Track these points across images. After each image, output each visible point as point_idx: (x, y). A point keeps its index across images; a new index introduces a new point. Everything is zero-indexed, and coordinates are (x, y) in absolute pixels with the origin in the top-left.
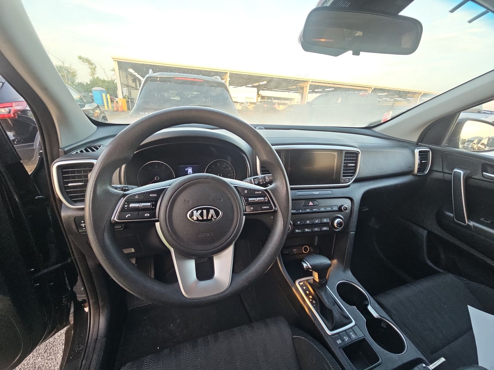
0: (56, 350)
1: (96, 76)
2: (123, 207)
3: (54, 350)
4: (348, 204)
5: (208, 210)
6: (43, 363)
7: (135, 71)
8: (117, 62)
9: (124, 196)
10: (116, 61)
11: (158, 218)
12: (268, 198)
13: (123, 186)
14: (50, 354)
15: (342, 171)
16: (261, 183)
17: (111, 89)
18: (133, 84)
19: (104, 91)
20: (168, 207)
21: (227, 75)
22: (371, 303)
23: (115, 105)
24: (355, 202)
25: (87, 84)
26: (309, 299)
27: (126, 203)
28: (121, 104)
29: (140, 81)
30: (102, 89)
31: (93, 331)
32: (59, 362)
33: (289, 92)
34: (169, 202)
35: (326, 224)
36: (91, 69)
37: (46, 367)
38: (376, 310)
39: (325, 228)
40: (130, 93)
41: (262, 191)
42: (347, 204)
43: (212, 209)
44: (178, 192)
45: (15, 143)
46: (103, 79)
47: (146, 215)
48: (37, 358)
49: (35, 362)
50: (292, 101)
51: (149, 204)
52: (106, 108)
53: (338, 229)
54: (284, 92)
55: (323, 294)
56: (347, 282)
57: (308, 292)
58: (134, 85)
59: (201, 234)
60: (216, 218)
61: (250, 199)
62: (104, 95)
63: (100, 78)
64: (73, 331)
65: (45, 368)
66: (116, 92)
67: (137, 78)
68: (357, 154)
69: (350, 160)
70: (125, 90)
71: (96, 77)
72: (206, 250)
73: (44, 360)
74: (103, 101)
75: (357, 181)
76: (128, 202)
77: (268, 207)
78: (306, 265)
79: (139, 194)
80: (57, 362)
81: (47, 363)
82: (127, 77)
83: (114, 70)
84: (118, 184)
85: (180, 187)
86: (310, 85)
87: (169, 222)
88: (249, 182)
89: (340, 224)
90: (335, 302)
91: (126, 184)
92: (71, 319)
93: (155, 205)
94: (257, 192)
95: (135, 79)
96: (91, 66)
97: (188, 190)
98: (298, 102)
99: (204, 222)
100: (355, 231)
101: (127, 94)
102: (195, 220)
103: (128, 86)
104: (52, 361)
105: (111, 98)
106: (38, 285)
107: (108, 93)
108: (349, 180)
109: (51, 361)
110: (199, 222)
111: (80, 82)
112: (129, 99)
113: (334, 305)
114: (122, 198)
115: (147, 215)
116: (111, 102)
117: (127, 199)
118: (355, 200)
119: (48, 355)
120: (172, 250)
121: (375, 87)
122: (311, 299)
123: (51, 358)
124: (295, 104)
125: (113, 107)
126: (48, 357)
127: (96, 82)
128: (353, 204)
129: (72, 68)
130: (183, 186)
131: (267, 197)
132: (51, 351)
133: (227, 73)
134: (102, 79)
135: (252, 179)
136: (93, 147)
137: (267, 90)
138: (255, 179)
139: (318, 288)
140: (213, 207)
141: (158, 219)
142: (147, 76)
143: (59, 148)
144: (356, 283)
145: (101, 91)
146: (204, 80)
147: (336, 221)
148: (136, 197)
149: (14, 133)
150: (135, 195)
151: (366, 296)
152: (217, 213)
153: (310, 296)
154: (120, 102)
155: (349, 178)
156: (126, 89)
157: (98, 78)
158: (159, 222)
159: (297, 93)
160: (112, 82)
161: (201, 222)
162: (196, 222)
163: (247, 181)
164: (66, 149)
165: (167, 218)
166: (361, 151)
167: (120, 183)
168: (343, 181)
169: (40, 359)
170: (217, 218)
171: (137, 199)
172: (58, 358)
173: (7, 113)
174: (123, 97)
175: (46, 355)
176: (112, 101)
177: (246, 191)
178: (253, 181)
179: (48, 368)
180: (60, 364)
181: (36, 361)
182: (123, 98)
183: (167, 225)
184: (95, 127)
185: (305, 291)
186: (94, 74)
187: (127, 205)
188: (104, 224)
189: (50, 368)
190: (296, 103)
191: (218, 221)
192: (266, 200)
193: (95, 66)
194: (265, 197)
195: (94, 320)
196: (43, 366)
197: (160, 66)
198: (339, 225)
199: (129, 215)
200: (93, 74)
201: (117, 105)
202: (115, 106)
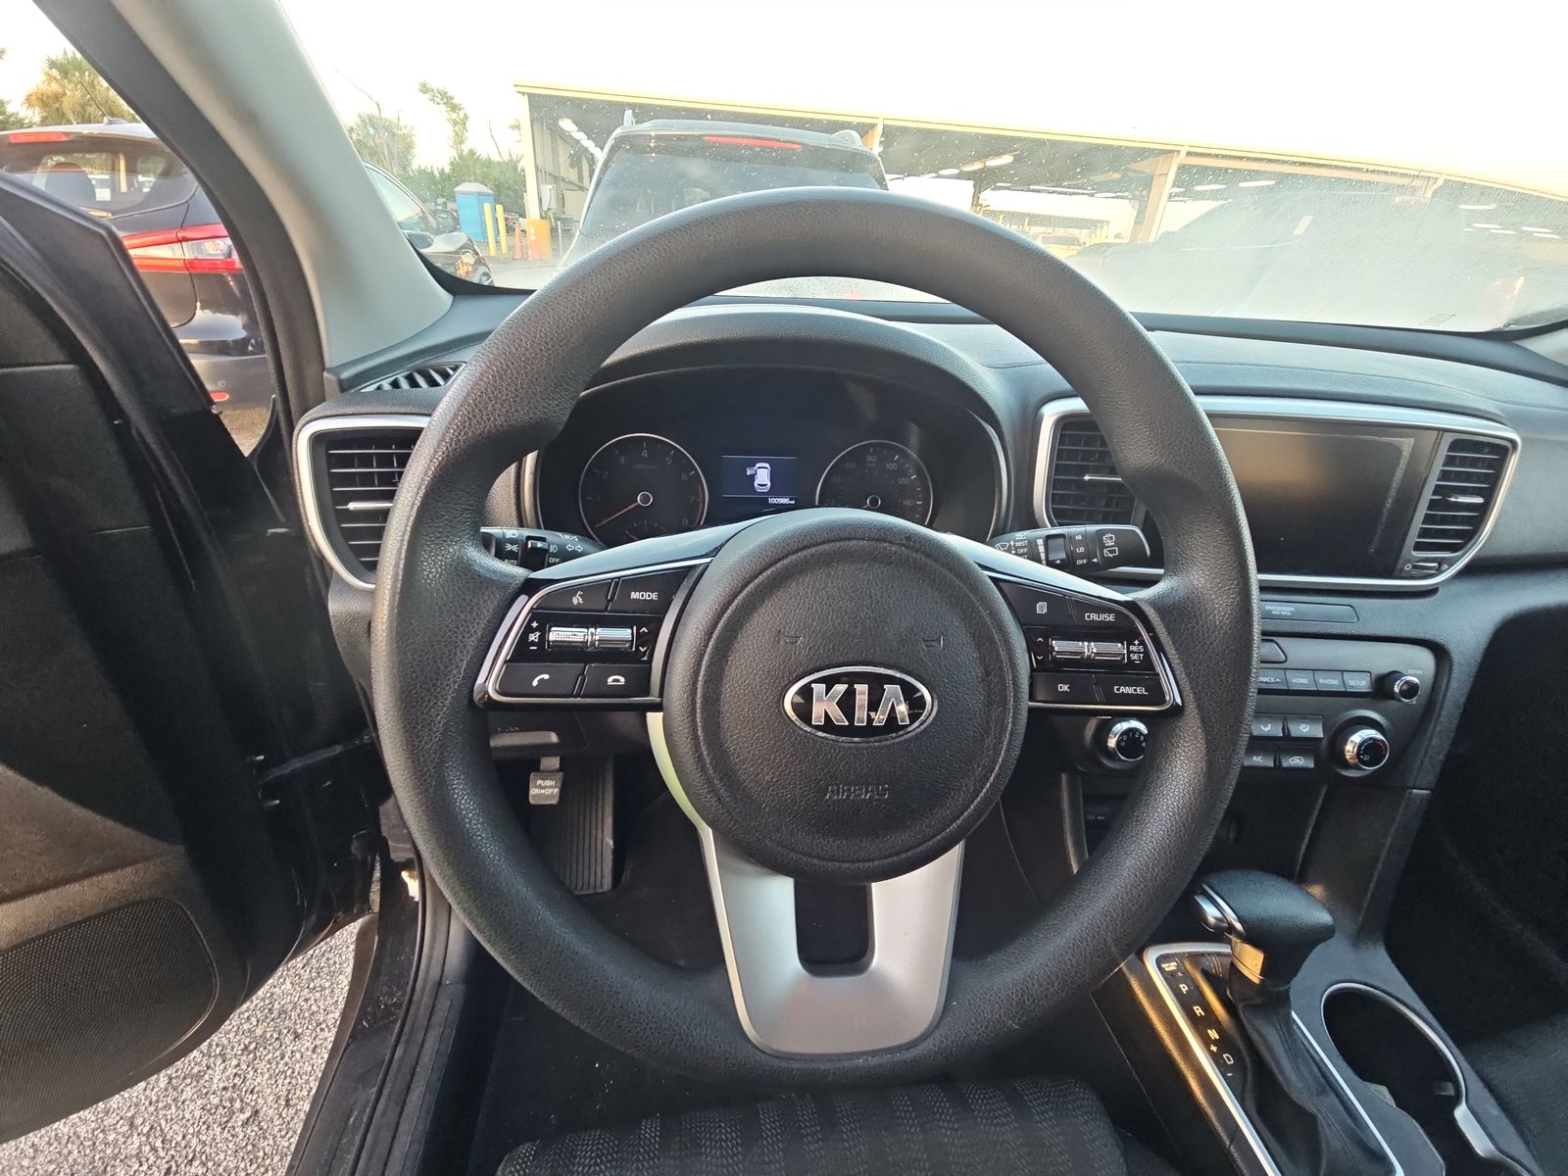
0: (335, 963)
1: (466, 148)
2: (523, 642)
3: (331, 962)
4: (1420, 672)
5: (877, 683)
6: (296, 999)
7: (581, 129)
8: (526, 96)
9: (530, 587)
10: (523, 94)
11: (661, 695)
12: (1145, 647)
13: (526, 532)
14: (319, 973)
15: (1417, 523)
16: (1080, 562)
17: (507, 191)
18: (571, 170)
19: (487, 195)
20: (706, 658)
21: (873, 135)
22: (1471, 1095)
23: (517, 239)
24: (1456, 668)
25: (442, 172)
26: (1206, 1041)
27: (535, 624)
28: (533, 238)
29: (592, 161)
30: (483, 189)
31: (430, 958)
32: (341, 999)
33: (1092, 195)
34: (710, 635)
35: (1303, 745)
36: (455, 123)
37: (301, 1010)
38: (1490, 1130)
39: (1297, 761)
40: (561, 201)
41: (1118, 613)
42: (1417, 666)
43: (892, 680)
44: (751, 595)
45: (250, 348)
46: (486, 157)
47: (610, 680)
48: (282, 980)
49: (272, 994)
50: (1099, 232)
51: (625, 634)
52: (493, 252)
53: (1361, 769)
54: (1071, 194)
55: (1273, 1036)
56: (1368, 992)
57: (1198, 1011)
58: (573, 175)
59: (838, 790)
60: (907, 726)
61: (1057, 645)
62: (487, 207)
63: (478, 154)
64: (377, 938)
65: (299, 1015)
66: (523, 198)
67: (586, 150)
68: (1500, 452)
69: (1468, 477)
70: (548, 189)
71: (465, 153)
72: (852, 861)
73: (299, 989)
74: (483, 223)
75: (1479, 569)
76: (543, 618)
77: (1141, 691)
78: (1218, 914)
79: (588, 589)
80: (335, 998)
81: (306, 1000)
82: (555, 150)
83: (517, 127)
84: (510, 526)
85: (761, 573)
86: (1182, 168)
87: (705, 721)
88: (1022, 551)
89: (1369, 749)
90: (1324, 1076)
91: (539, 527)
92: (375, 896)
93: (650, 640)
94: (1094, 617)
95: (580, 156)
96: (454, 116)
97: (794, 587)
98: (1117, 236)
99: (856, 739)
100: (1433, 786)
101: (554, 205)
102: (818, 728)
103: (556, 179)
104: (321, 996)
105: (506, 219)
106: (277, 805)
107: (497, 201)
108: (1440, 564)
109: (318, 994)
110: (833, 737)
111: (423, 168)
112: (559, 223)
113: (1322, 1092)
114: (523, 598)
115: (617, 680)
116: (507, 232)
117: (539, 606)
118: (1456, 657)
119: (314, 974)
120: (707, 835)
121: (1449, 178)
122: (1215, 1042)
123: (321, 986)
124: (1107, 241)
125: (510, 248)
126: (313, 980)
127: (466, 166)
128: (1446, 671)
129: (401, 124)
130: (773, 569)
131: (1142, 643)
132: (322, 965)
133: (873, 126)
134: (484, 156)
135: (1040, 542)
136: (434, 370)
137: (1008, 188)
138: (1051, 542)
139: (1253, 1008)
140: (898, 675)
141: (659, 700)
142: (618, 131)
143: (324, 369)
144: (1406, 1000)
145: (480, 194)
146: (804, 145)
147: (1357, 738)
148: (577, 600)
149: (245, 317)
150: (572, 591)
151: (1449, 1062)
152: (916, 704)
153: (1209, 1031)
154: (532, 231)
155: (1443, 558)
156: (551, 187)
157: (472, 153)
158: (662, 713)
159: (1123, 198)
160: (513, 165)
161: (841, 739)
162: (820, 734)
163: (1016, 548)
164: (346, 375)
165: (698, 705)
166: (1524, 440)
167: (521, 524)
168: (1414, 567)
169: (289, 986)
170: (912, 722)
171: (578, 608)
172: (340, 986)
173: (222, 257)
174: (541, 214)
175: (307, 976)
176: (510, 230)
177: (1042, 608)
178: (1042, 549)
179: (307, 1015)
180: (341, 1006)
181: (276, 990)
182: (542, 218)
183: (696, 738)
184: (446, 297)
185: (1185, 1004)
186: (461, 142)
187: (538, 634)
188: (443, 708)
189: (312, 1014)
190: (1111, 240)
191: (917, 737)
192: (1134, 657)
193: (465, 115)
194: (1130, 643)
195: (434, 926)
196: (294, 1008)
197: (658, 106)
198: (1366, 758)
199: (546, 676)
200: (459, 140)
201: (525, 243)
202: (518, 244)
